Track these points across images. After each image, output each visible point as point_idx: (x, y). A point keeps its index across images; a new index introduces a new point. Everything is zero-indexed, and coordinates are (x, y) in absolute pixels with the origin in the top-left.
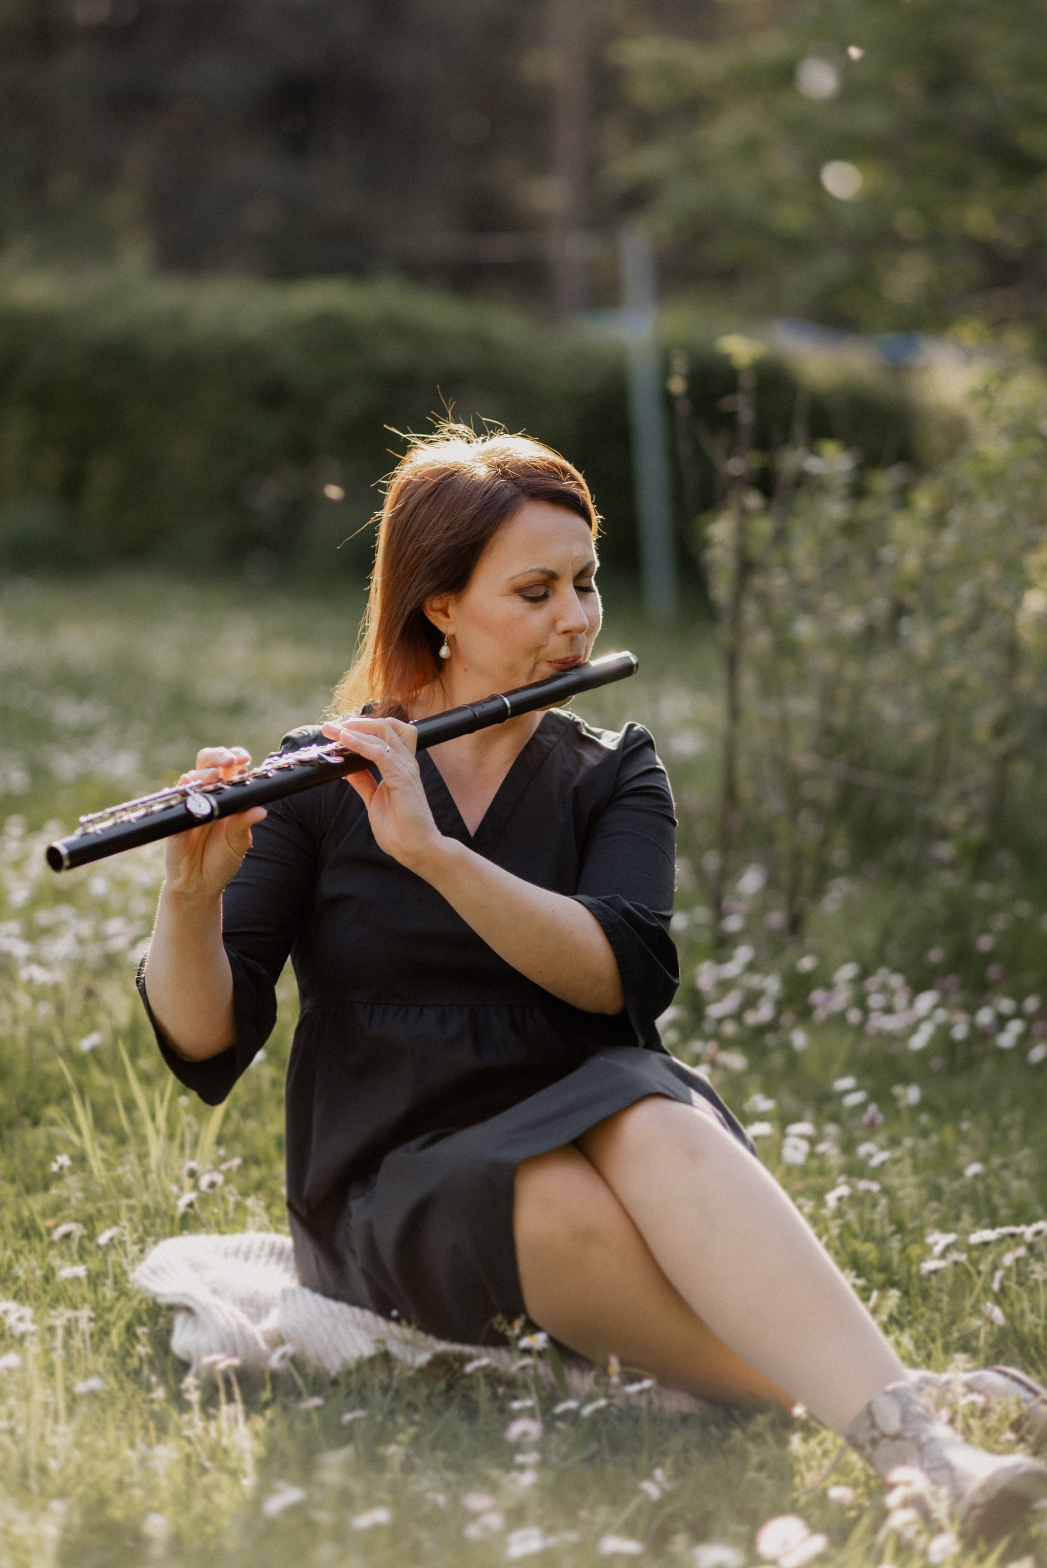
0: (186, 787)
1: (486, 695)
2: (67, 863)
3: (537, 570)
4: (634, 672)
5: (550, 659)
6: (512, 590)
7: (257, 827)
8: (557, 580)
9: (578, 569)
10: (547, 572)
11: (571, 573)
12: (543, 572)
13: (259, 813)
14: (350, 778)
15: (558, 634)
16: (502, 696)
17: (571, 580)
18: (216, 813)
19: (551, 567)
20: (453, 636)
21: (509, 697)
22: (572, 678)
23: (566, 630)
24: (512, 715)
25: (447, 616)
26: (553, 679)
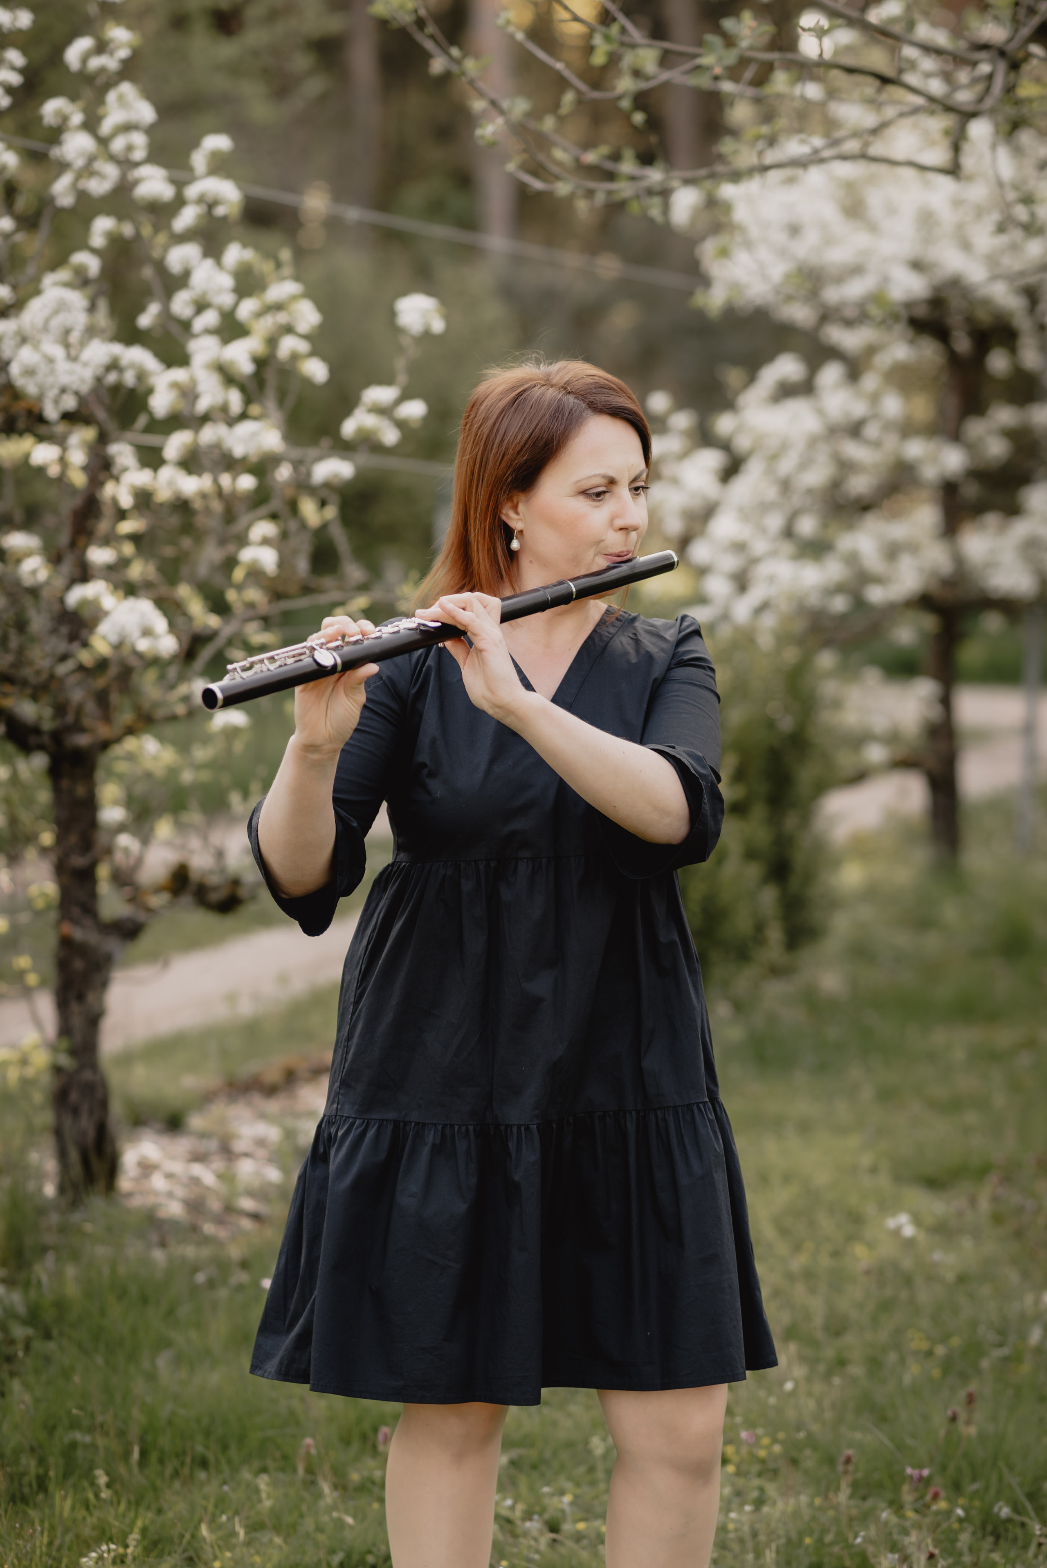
0: (313, 644)
1: (554, 580)
2: (220, 703)
3: (599, 475)
4: (675, 566)
5: (607, 553)
6: (576, 492)
7: (369, 682)
8: (615, 484)
9: (633, 477)
10: (608, 477)
11: (628, 479)
12: (604, 477)
13: (372, 669)
14: (448, 644)
15: (616, 531)
16: (569, 582)
17: (627, 485)
18: (339, 668)
19: (611, 473)
20: (521, 532)
21: (575, 582)
22: (624, 569)
23: (623, 527)
24: (577, 598)
25: (517, 513)
26: (609, 569)
